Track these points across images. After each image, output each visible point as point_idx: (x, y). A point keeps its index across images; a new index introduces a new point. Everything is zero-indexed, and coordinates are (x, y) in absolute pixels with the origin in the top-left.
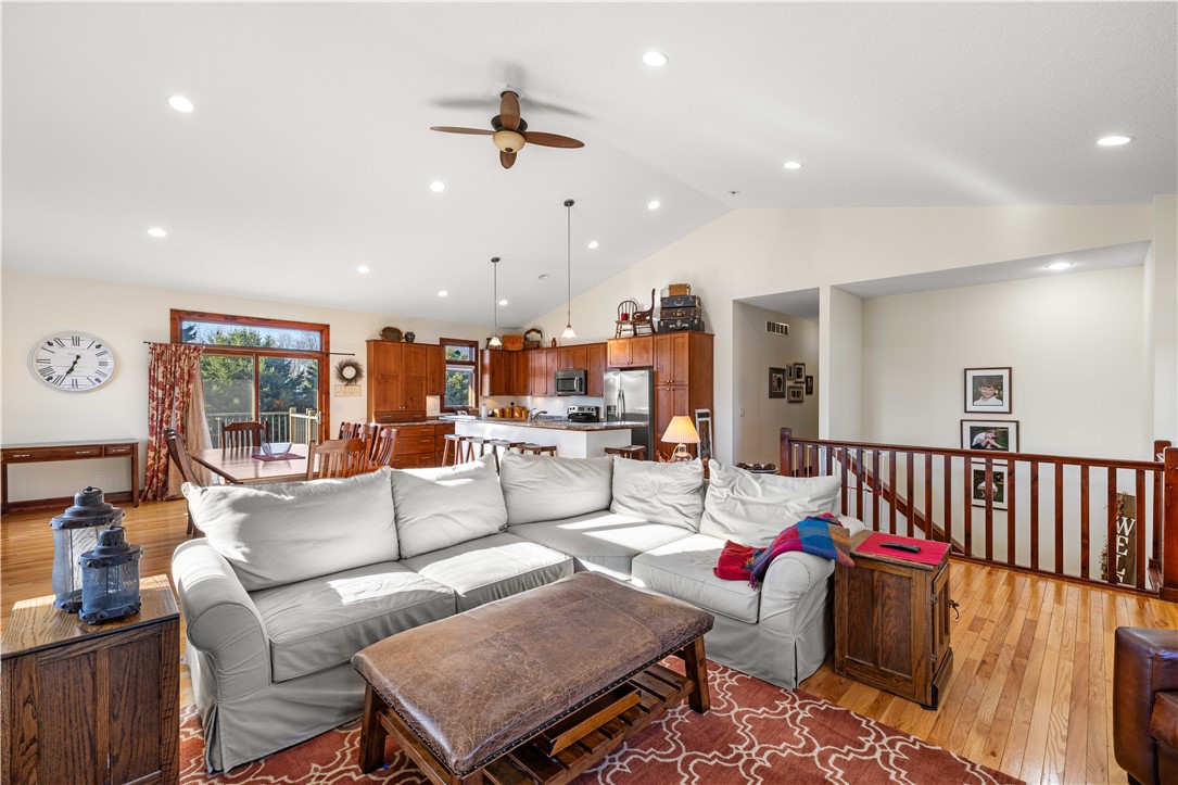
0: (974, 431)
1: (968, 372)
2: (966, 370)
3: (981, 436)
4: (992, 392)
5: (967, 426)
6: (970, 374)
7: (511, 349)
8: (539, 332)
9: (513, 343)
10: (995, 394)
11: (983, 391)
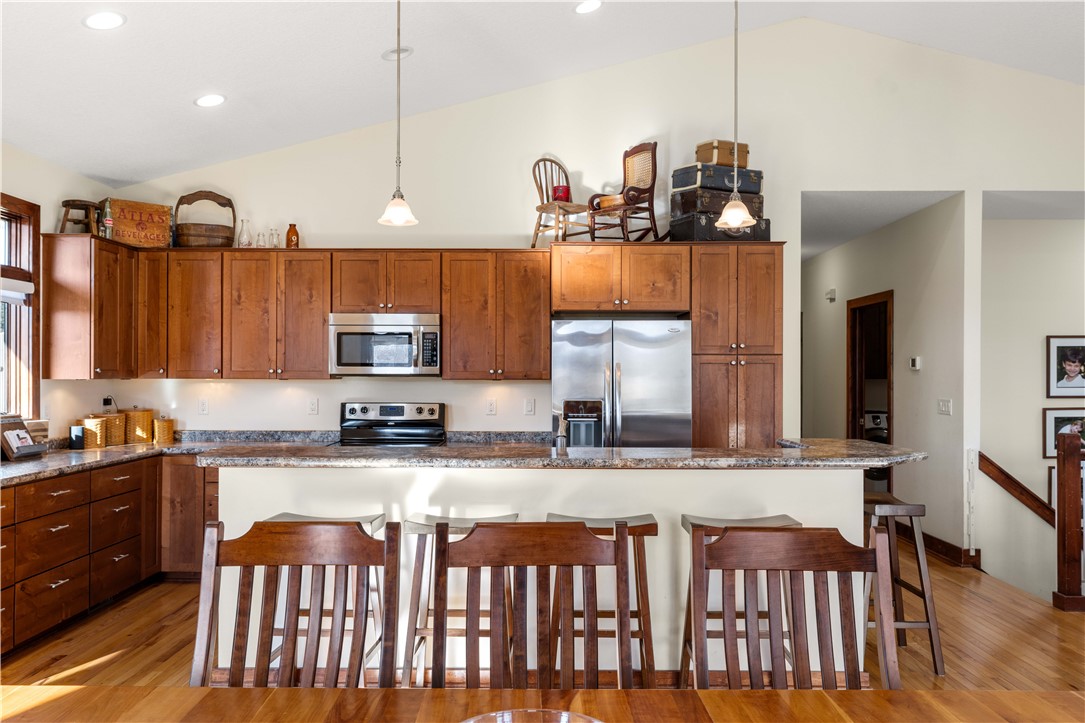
0: (1060, 422)
1: (1052, 340)
2: (1048, 338)
3: (1066, 430)
4: (1077, 369)
5: (1051, 416)
6: (1055, 344)
7: (132, 241)
8: (226, 203)
9: (140, 224)
10: (1080, 372)
11: (1068, 368)
